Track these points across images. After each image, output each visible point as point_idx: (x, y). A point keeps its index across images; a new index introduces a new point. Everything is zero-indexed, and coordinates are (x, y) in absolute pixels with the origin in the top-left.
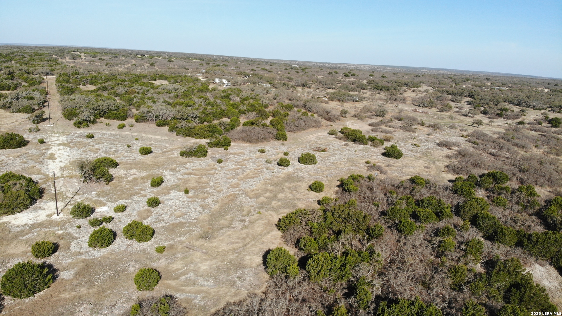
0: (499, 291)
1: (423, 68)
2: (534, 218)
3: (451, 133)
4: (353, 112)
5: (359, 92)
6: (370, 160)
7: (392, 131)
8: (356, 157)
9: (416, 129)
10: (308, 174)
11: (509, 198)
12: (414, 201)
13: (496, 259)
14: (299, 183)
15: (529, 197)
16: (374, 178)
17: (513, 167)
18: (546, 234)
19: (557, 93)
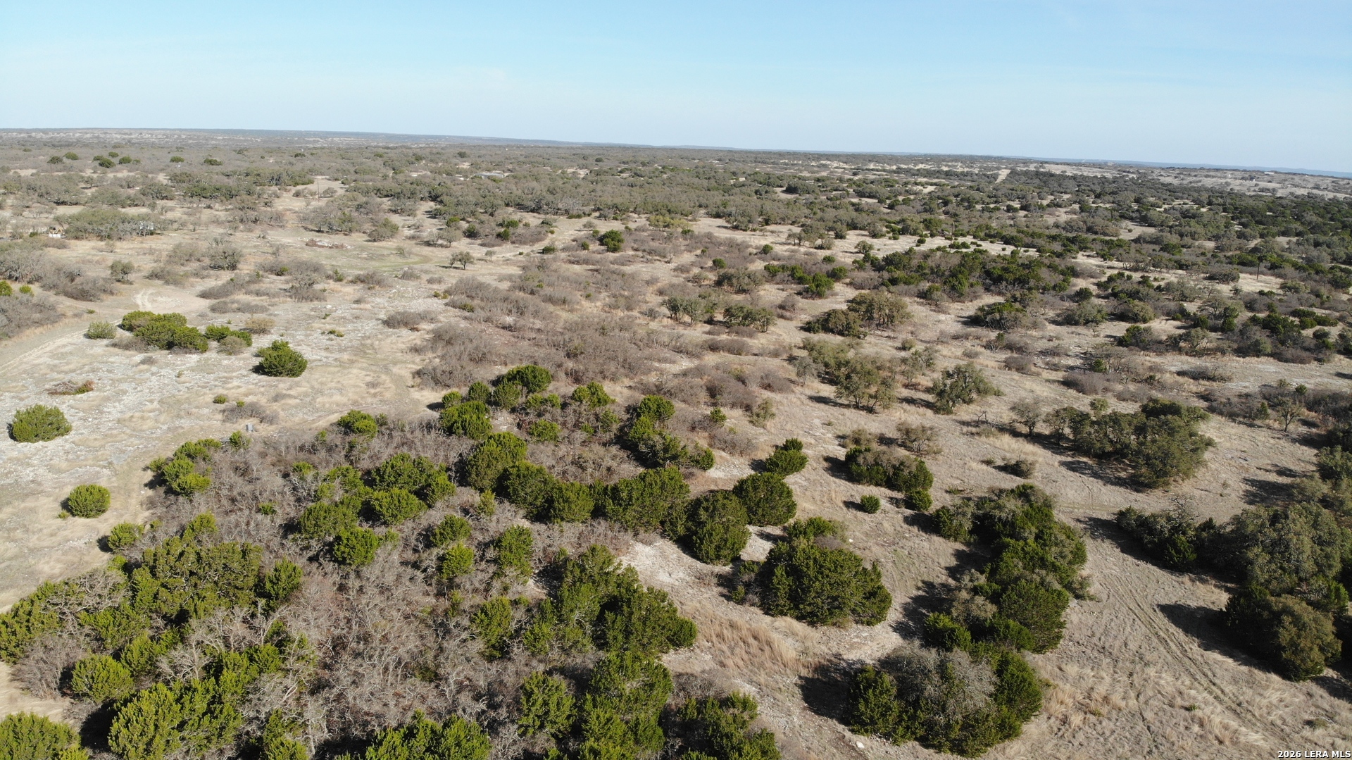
0: (582, 627)
1: (308, 134)
2: (614, 449)
3: (408, 292)
4: (148, 265)
5: (153, 206)
6: (225, 392)
7: (265, 304)
8: (184, 390)
9: (324, 290)
10: (51, 469)
11: (561, 419)
12: (360, 474)
13: (562, 558)
14: (29, 503)
15: (597, 409)
16: (248, 442)
17: (554, 350)
18: (642, 478)
19: (603, 178)
